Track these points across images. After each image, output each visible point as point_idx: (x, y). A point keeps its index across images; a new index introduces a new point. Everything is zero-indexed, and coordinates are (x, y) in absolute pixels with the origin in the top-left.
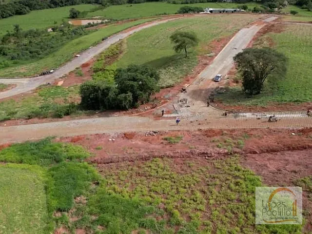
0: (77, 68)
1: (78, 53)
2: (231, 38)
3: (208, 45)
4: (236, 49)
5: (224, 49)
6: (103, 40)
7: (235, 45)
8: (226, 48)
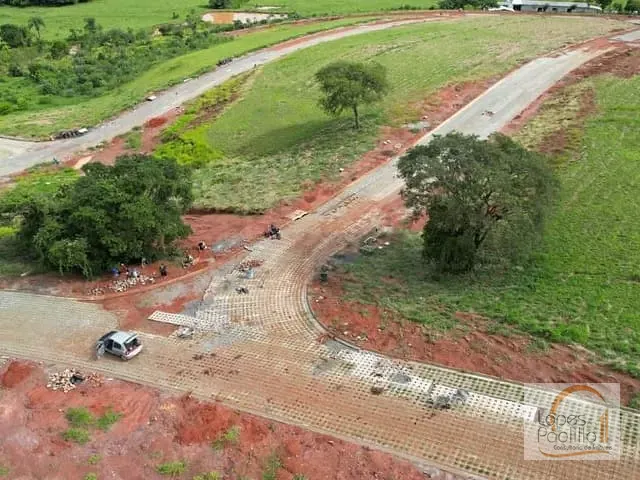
0: (136, 129)
1: (156, 93)
2: (493, 83)
3: (425, 99)
4: (491, 113)
5: (460, 112)
6: (220, 64)
7: (494, 103)
8: (465, 112)
